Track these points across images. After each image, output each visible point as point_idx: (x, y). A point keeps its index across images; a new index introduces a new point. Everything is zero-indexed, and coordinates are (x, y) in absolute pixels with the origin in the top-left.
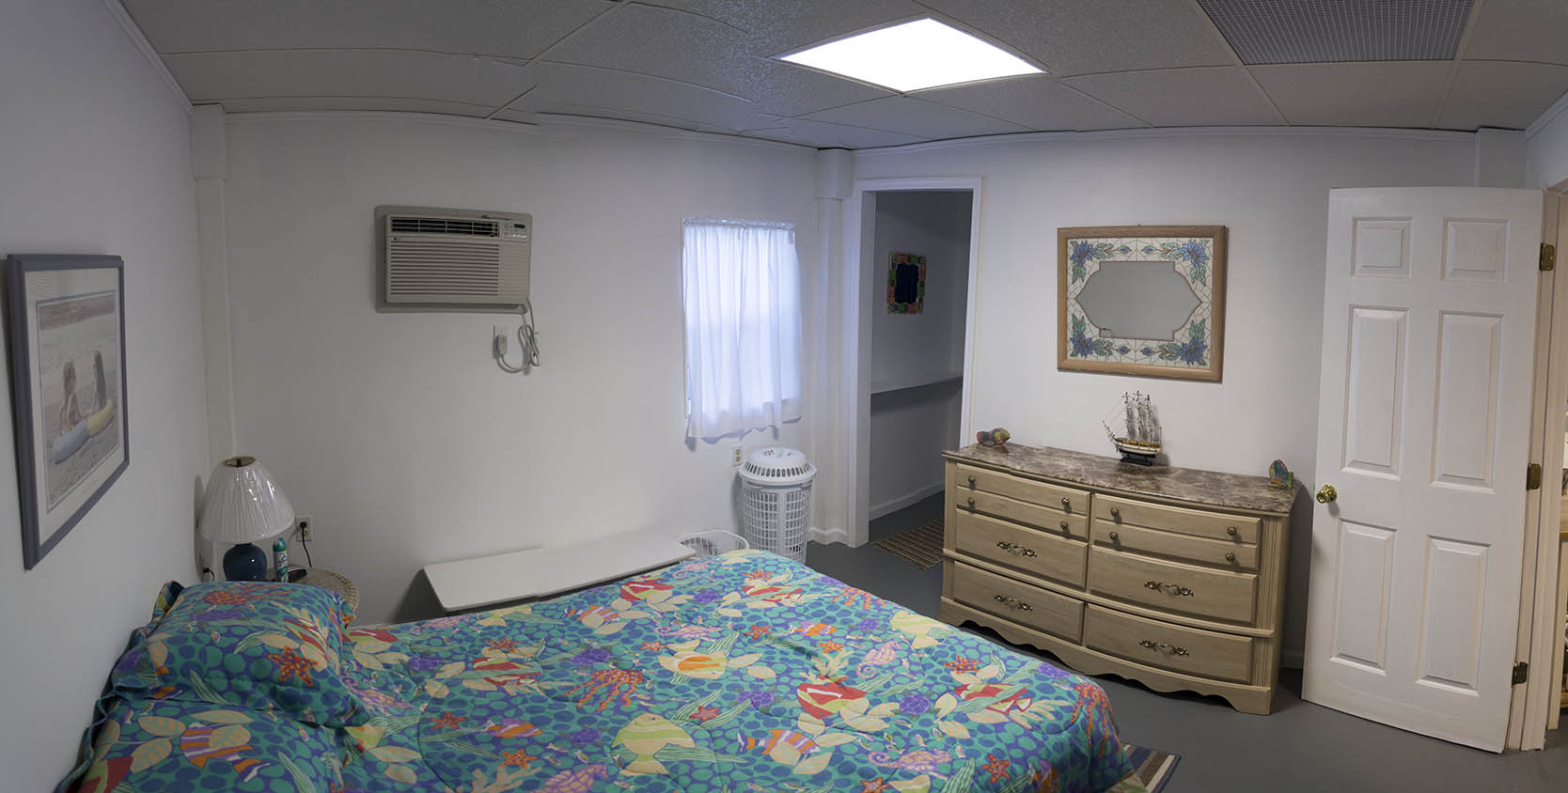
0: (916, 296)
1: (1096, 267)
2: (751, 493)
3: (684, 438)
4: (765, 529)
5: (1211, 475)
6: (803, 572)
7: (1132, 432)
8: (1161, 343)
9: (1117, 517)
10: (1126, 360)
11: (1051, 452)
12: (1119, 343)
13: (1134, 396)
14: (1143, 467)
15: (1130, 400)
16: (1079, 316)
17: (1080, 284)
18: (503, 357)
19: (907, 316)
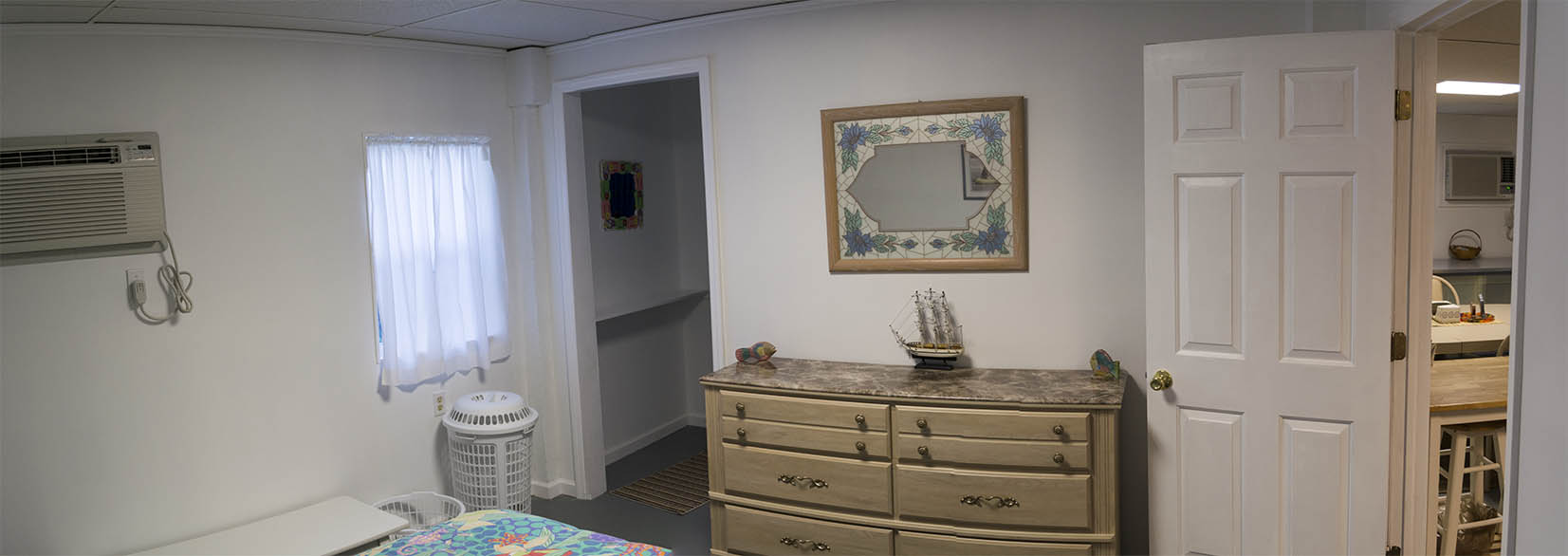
0: (635, 208)
1: (871, 153)
2: (457, 445)
3: (376, 390)
4: (476, 486)
5: (1024, 373)
6: (565, 531)
7: (925, 334)
8: (954, 233)
9: (925, 429)
10: (914, 256)
11: (829, 366)
12: (903, 237)
13: (925, 294)
14: (942, 372)
15: (921, 299)
16: (852, 210)
17: (852, 173)
18: (141, 306)
19: (627, 232)
